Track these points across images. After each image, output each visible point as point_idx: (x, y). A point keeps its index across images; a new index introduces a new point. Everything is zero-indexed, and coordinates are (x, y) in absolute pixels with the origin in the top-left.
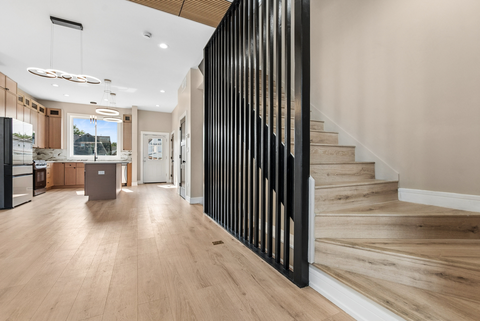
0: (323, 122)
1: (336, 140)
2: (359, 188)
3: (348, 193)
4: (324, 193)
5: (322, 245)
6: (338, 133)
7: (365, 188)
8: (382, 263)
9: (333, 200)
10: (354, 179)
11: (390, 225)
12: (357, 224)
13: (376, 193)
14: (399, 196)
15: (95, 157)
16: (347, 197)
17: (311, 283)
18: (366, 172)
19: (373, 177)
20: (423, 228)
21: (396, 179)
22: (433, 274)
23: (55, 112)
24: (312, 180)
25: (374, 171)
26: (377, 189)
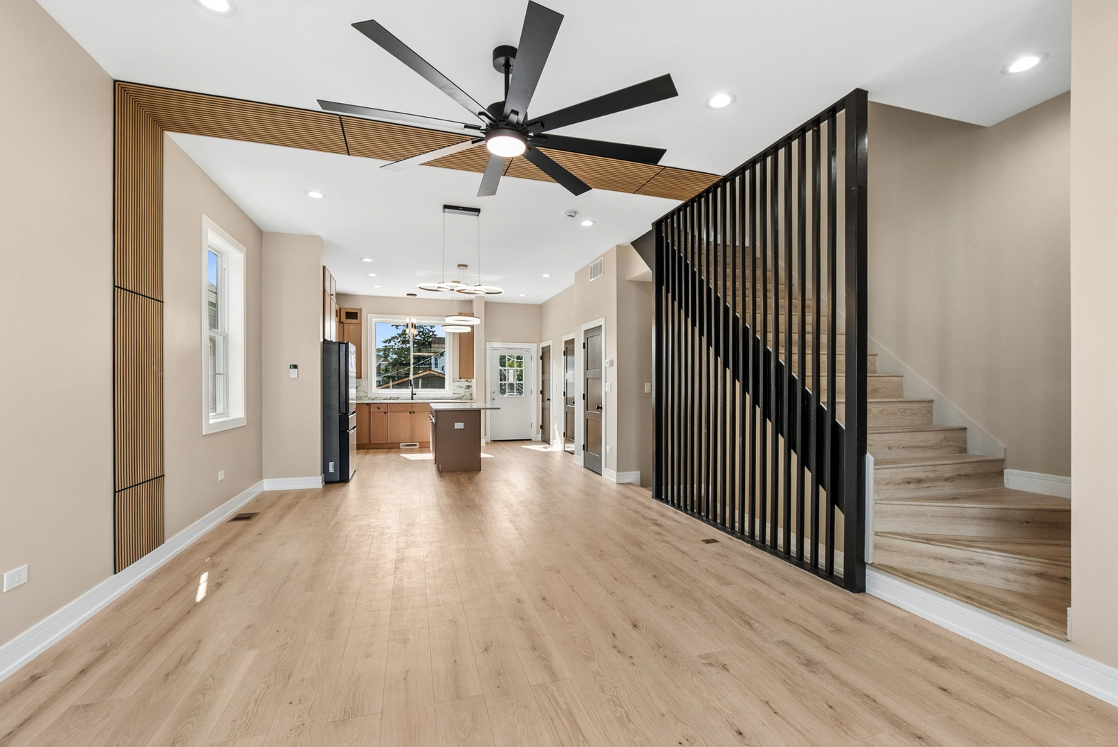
0: (876, 355)
1: (900, 388)
2: (938, 468)
3: (922, 475)
4: (887, 473)
5: (885, 541)
6: (902, 376)
7: (947, 468)
8: (966, 562)
9: (899, 484)
10: (930, 454)
11: (981, 519)
12: (933, 516)
13: (965, 476)
14: (1005, 481)
15: (412, 392)
16: (919, 481)
17: (869, 588)
18: (951, 443)
19: (963, 450)
20: (1030, 524)
21: (1001, 456)
22: (1031, 574)
23: (352, 315)
24: (870, 459)
25: (965, 442)
26: (967, 469)
